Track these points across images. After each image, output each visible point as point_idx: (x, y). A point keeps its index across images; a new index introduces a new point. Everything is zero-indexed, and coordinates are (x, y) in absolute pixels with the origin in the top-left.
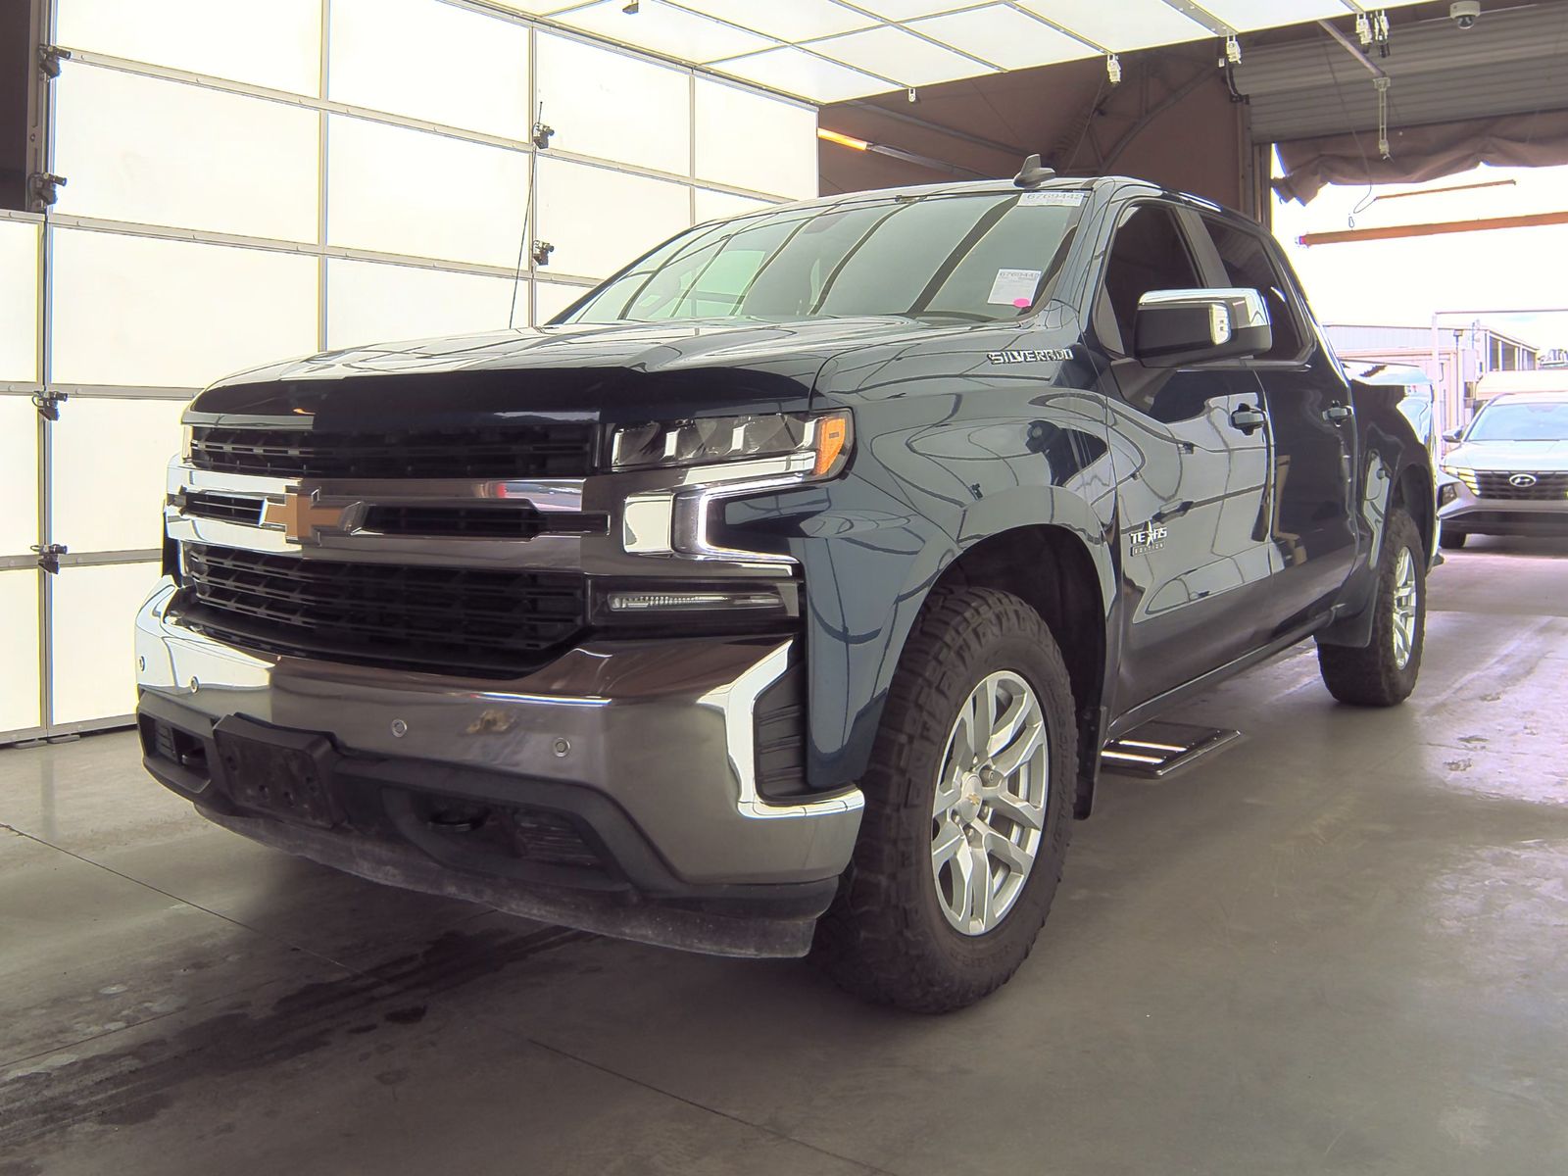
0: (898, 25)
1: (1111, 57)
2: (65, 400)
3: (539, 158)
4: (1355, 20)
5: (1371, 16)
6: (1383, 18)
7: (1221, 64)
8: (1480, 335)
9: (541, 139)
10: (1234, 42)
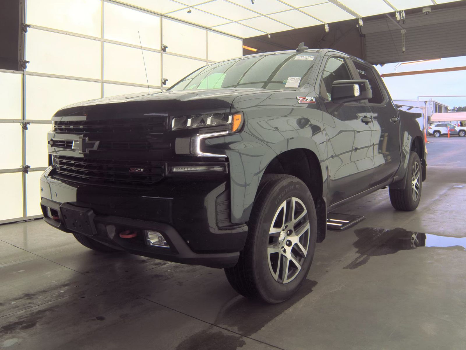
0: (265, 16)
1: (326, 24)
2: (30, 124)
3: (163, 54)
4: (396, 13)
5: (400, 12)
6: (403, 12)
7: (357, 26)
8: (432, 103)
9: (164, 49)
10: (361, 20)
